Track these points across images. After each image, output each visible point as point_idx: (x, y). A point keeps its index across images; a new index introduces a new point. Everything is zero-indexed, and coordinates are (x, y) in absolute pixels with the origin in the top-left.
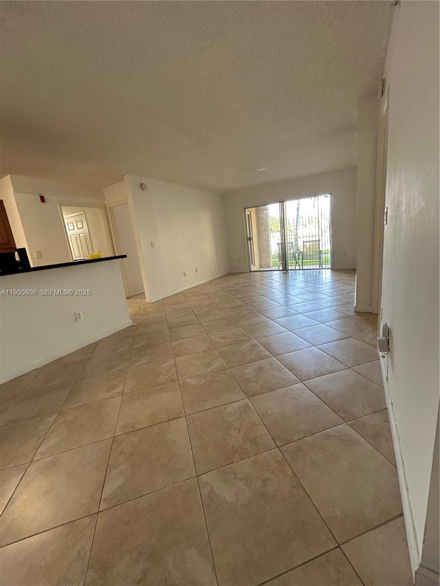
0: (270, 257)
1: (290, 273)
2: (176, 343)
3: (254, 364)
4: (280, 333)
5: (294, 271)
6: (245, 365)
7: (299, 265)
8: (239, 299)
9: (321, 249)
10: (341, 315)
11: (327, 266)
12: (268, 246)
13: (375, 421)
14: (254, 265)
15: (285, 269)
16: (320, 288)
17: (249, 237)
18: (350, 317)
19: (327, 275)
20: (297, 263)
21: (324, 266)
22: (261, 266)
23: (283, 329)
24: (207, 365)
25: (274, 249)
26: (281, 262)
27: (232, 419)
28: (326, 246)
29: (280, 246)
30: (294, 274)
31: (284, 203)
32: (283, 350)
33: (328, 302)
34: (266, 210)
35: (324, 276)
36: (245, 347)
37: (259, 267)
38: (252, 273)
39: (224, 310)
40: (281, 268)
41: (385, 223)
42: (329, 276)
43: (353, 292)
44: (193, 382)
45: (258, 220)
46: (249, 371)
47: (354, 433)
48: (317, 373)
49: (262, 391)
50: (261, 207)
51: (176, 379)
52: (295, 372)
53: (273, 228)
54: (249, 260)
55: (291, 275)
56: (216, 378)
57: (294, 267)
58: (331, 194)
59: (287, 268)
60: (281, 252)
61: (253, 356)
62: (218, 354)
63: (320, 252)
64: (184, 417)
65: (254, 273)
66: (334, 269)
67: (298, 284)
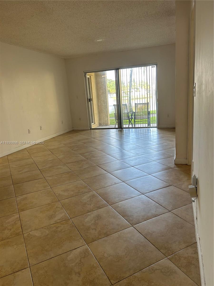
0: (107, 117)
1: (124, 131)
2: (21, 198)
3: (93, 213)
4: (116, 184)
5: (128, 129)
6: (85, 215)
7: (132, 124)
8: (81, 154)
9: (149, 110)
10: (165, 167)
11: (154, 124)
12: (106, 107)
13: (187, 253)
14: (95, 124)
15: (120, 127)
16: (148, 144)
17: (89, 98)
18: (171, 168)
19: (154, 132)
20: (130, 122)
21: (152, 125)
22: (100, 125)
23: (117, 180)
24: (51, 217)
25: (112, 109)
26: (117, 121)
27: (73, 264)
28: (153, 108)
29: (116, 107)
30: (128, 132)
31: (119, 70)
32: (117, 199)
33: (155, 156)
34: (104, 75)
35: (152, 134)
36: (85, 198)
37: (98, 125)
38: (92, 130)
39: (66, 165)
40: (117, 127)
41: (194, 95)
42: (156, 133)
43: (173, 148)
44: (37, 234)
45: (97, 83)
46: (89, 219)
47: (172, 265)
48: (145, 217)
49: (100, 237)
50: (99, 73)
51: (21, 233)
52: (127, 218)
53: (111, 90)
54: (89, 119)
55: (126, 133)
56: (59, 229)
57: (128, 125)
58: (157, 65)
59: (122, 127)
60: (117, 113)
61: (92, 205)
62: (60, 206)
63: (149, 113)
64: (29, 268)
65: (94, 130)
66: (160, 128)
67: (131, 140)
